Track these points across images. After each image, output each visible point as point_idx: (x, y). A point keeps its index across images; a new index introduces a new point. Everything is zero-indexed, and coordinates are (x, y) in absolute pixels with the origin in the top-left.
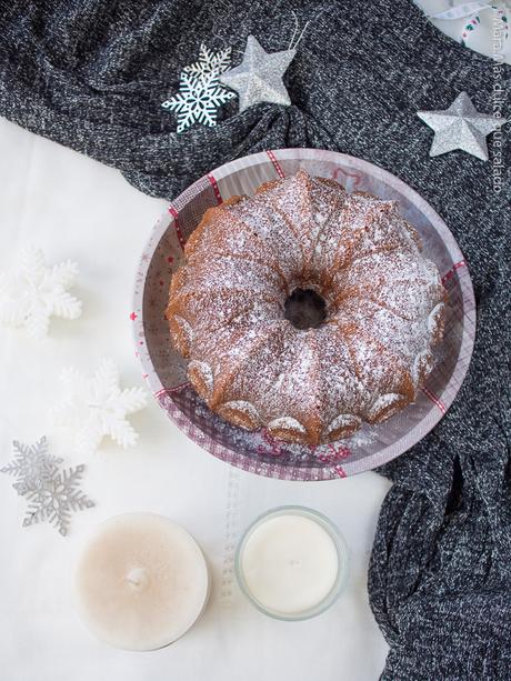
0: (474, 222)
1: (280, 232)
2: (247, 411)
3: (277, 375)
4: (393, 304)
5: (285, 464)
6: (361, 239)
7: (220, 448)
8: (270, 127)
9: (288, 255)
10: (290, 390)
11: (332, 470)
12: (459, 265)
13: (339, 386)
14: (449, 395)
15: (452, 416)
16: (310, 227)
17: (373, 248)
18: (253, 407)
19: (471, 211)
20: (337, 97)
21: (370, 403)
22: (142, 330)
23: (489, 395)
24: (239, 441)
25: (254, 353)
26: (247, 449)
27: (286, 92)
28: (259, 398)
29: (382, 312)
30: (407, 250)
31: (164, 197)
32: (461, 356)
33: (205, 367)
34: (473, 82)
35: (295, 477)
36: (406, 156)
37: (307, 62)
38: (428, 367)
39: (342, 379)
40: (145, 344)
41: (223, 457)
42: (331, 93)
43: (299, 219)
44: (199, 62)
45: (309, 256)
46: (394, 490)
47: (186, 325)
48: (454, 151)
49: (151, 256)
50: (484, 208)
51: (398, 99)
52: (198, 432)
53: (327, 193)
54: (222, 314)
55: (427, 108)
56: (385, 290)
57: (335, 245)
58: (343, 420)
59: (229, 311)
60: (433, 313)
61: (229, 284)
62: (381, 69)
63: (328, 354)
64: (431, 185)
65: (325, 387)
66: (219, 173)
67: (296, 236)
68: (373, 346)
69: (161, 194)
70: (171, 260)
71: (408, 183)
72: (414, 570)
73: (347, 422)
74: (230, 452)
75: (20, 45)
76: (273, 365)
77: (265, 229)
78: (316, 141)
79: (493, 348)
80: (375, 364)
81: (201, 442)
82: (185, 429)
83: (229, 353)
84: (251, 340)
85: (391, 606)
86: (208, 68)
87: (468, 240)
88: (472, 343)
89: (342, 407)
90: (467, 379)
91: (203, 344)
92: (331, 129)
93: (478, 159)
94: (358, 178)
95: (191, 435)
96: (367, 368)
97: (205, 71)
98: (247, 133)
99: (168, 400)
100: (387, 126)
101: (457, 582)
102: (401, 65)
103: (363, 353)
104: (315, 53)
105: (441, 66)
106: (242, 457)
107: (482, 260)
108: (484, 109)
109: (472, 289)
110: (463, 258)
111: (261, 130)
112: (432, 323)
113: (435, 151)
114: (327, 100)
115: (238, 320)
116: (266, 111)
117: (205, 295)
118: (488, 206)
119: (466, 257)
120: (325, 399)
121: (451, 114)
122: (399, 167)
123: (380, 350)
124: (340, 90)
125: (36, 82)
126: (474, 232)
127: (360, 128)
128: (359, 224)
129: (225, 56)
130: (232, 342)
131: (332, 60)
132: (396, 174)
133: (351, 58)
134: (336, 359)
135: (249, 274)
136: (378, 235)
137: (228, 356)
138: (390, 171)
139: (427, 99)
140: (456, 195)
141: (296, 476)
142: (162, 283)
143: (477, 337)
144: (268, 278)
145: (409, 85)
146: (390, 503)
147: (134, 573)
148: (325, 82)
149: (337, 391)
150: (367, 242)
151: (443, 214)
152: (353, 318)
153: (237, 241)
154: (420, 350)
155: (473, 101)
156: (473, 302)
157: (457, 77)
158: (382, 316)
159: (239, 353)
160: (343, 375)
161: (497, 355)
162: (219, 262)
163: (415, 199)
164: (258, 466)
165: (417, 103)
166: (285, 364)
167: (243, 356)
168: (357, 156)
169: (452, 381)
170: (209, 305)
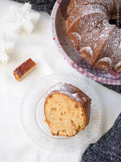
2: (108, 61)
3: (119, 43)
18: (110, 59)
22: (59, 43)
28: (113, 54)
40: (61, 47)
47: (77, 34)
49: (55, 18)
52: (90, 74)
54: (93, 23)
59: (96, 22)
81: (92, 78)
82: (85, 74)
83: (100, 37)
84: (108, 30)
91: (86, 39)
95: (88, 76)
99: (76, 65)
117: (86, 17)
130: (100, 33)
137: (99, 39)
142: (59, 29)
144: (104, 11)
167: (107, 36)
170: (88, 21)
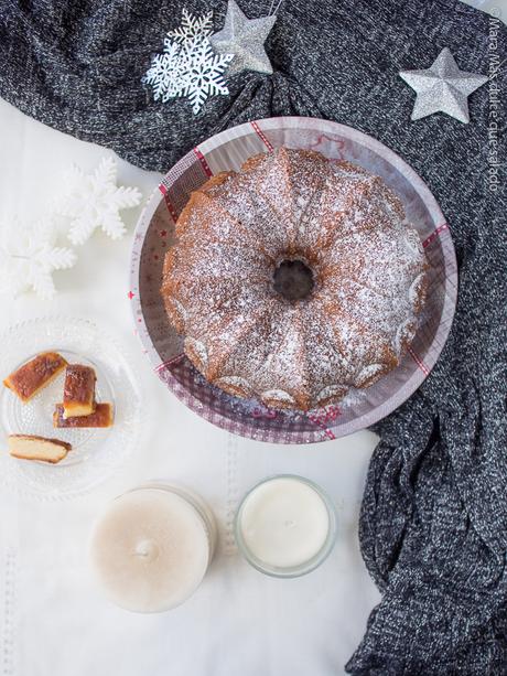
0: (456, 186)
1: (264, 216)
2: (240, 385)
3: (266, 356)
4: (373, 284)
5: (278, 429)
6: (341, 222)
7: (218, 417)
8: (253, 95)
9: (273, 237)
10: (278, 369)
11: (323, 433)
12: (441, 229)
13: (323, 364)
14: (432, 356)
15: (436, 374)
16: (293, 211)
17: (354, 229)
18: (246, 382)
19: (452, 175)
20: (319, 61)
21: (355, 374)
22: (140, 307)
23: (469, 356)
24: (236, 406)
25: (243, 339)
26: (243, 414)
27: (268, 60)
28: (251, 375)
29: (363, 291)
30: (388, 226)
31: (154, 170)
32: (443, 319)
33: (200, 346)
34: (456, 39)
35: (288, 441)
36: (388, 122)
37: (288, 25)
38: (410, 334)
39: (326, 358)
40: (143, 322)
41: (221, 425)
42: (313, 57)
43: (282, 203)
44: (182, 26)
45: (293, 237)
46: (382, 445)
47: (180, 307)
48: (436, 114)
49: (144, 235)
50: (465, 171)
51: (381, 58)
52: (197, 403)
53: (308, 175)
54: (211, 300)
55: (410, 67)
56: (365, 271)
57: (317, 225)
58: (330, 390)
59: (218, 297)
60: (413, 285)
61: (216, 272)
62: (362, 29)
63: (313, 335)
64: (413, 151)
65: (310, 367)
66: (205, 147)
67: (279, 219)
68: (355, 326)
69: (151, 167)
70: (164, 233)
71: (391, 148)
72: (401, 520)
73: (334, 392)
74: (228, 420)
75: (9, 23)
76: (260, 347)
77: (249, 215)
78: (299, 107)
79: (474, 311)
80: (358, 342)
81: (200, 412)
82: (185, 400)
83: (220, 337)
84: (240, 325)
85: (379, 554)
86: (191, 33)
87: (449, 204)
88: (454, 306)
89: (328, 380)
90: (449, 340)
91: (196, 326)
92: (314, 94)
93: (459, 122)
94: (342, 143)
95: (190, 406)
96: (350, 346)
97: (189, 36)
98: (232, 104)
99: (168, 373)
100: (369, 90)
101: (441, 539)
102: (383, 23)
103: (346, 332)
104: (296, 16)
105: (423, 20)
106: (239, 424)
107: (462, 223)
108: (464, 67)
109: (454, 253)
110: (445, 221)
111: (245, 99)
112: (412, 294)
113: (417, 114)
114: (310, 64)
115: (227, 305)
116: (248, 79)
117: (194, 284)
118: (469, 169)
119: (448, 220)
120: (311, 378)
121: (433, 75)
122: (381, 132)
123: (361, 331)
124: (321, 54)
125: (29, 61)
126: (455, 197)
127: (342, 93)
128: (339, 206)
129: (207, 20)
130: (223, 327)
131: (313, 22)
132: (378, 139)
133: (332, 18)
134: (320, 339)
135: (236, 258)
136: (358, 216)
137: (219, 340)
138: (373, 136)
139: (408, 57)
140: (437, 160)
141: (290, 440)
142: (156, 257)
143: (458, 300)
144: (255, 260)
145: (391, 44)
146: (377, 458)
147: (142, 546)
148: (307, 45)
149: (323, 369)
150: (348, 223)
151: (425, 178)
152: (336, 297)
153: (224, 228)
154: (402, 321)
155: (456, 58)
156: (455, 265)
157: (439, 33)
158: (363, 295)
159: (229, 338)
160: (327, 354)
161: (478, 317)
162: (207, 248)
163: (399, 164)
164: (253, 432)
165: (400, 62)
166: (273, 345)
167: (233, 342)
168: (339, 122)
169: (434, 344)
170: (199, 292)
